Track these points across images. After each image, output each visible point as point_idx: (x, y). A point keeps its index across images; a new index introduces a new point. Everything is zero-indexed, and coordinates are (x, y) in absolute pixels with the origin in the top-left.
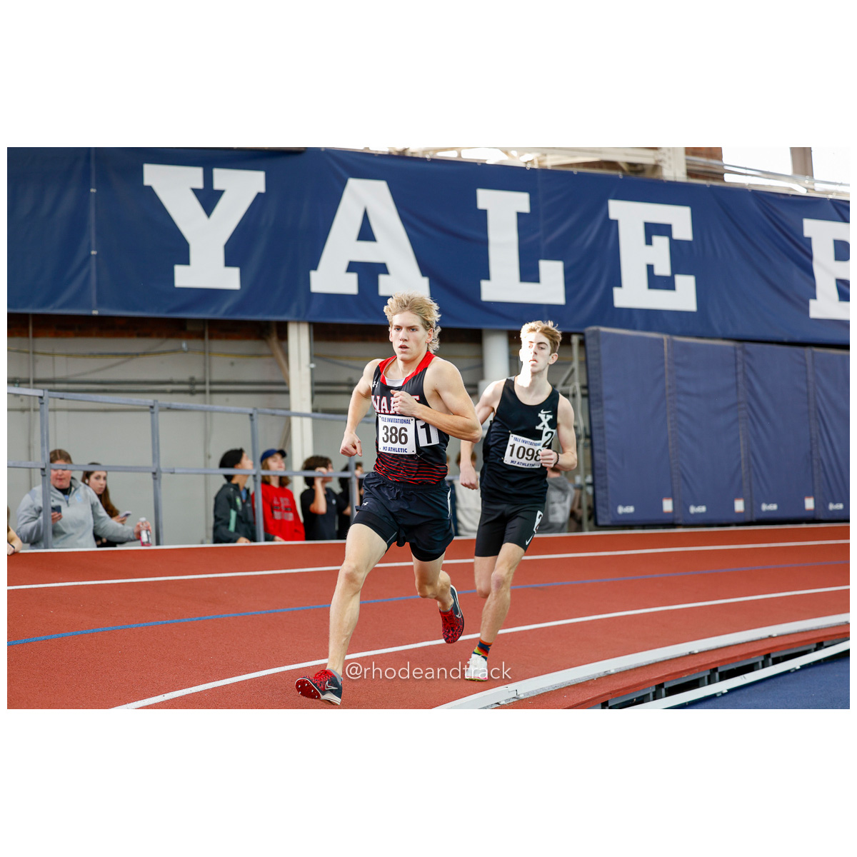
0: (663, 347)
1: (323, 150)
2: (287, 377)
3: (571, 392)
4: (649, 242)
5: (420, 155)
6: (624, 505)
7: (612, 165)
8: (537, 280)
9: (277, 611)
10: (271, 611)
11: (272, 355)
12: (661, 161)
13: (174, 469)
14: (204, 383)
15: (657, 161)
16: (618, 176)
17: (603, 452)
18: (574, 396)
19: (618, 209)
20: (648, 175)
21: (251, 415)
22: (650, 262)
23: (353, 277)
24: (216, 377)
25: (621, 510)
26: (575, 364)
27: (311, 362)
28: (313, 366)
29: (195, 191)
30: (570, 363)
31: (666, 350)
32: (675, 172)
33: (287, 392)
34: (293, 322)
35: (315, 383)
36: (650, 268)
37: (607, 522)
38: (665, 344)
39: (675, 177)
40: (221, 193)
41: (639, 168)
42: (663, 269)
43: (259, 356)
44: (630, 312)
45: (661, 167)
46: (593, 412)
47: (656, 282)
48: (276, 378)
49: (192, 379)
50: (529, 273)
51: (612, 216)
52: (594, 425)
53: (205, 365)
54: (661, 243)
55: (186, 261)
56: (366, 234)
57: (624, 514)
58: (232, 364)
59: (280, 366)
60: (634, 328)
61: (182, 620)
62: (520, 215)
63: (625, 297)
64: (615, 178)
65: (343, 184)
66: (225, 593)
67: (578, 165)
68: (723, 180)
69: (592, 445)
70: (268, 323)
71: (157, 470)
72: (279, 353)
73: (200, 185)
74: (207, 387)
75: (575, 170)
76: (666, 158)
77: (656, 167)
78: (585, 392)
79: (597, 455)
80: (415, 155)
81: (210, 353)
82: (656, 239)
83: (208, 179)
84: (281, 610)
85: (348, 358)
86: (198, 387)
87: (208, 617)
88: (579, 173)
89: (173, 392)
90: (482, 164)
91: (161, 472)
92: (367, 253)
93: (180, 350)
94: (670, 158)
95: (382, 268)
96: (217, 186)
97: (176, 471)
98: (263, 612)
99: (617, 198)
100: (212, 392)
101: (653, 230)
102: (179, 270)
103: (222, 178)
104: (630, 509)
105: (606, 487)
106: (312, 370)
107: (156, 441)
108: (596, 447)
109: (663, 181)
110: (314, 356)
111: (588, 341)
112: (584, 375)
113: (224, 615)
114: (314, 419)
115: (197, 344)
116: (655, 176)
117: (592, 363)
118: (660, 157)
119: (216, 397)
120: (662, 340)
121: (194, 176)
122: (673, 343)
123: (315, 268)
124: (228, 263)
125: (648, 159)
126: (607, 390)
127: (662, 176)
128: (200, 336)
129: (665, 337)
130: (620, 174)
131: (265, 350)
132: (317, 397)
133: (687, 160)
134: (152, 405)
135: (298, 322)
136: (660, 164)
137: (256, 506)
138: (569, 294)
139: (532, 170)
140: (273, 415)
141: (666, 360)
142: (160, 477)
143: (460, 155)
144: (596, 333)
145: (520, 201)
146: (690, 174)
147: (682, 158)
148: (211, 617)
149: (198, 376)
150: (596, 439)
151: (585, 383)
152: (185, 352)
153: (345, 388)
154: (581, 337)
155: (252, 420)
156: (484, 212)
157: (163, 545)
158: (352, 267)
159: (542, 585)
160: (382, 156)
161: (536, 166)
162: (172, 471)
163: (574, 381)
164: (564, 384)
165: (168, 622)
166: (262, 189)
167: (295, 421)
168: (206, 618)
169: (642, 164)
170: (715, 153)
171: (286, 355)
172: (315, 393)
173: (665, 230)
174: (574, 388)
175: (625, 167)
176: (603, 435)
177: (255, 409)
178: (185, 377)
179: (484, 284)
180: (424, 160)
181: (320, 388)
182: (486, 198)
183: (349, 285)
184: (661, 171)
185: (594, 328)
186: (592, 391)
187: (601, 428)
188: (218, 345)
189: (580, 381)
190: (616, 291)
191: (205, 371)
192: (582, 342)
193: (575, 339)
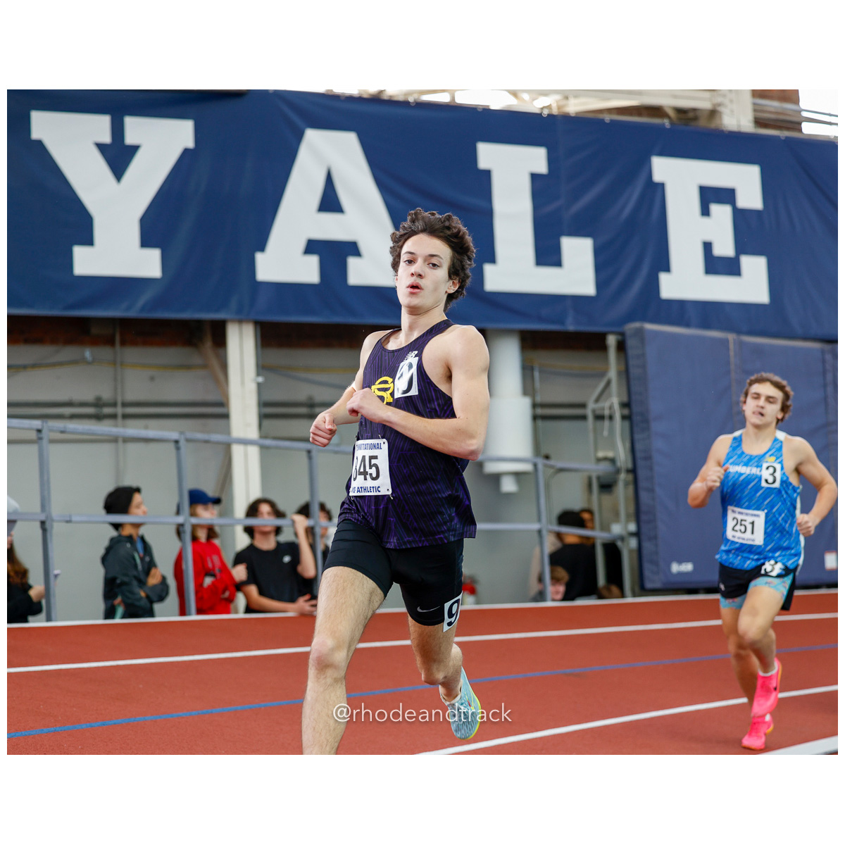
0: (728, 349)
1: (270, 92)
2: (226, 395)
3: (607, 412)
4: (705, 212)
5: (401, 98)
6: (680, 562)
7: (656, 111)
8: (558, 263)
9: (214, 711)
10: (205, 711)
11: (205, 366)
12: (720, 105)
13: (70, 516)
14: (114, 405)
15: (714, 105)
16: (664, 124)
17: (651, 490)
18: (611, 418)
19: (663, 168)
20: (703, 123)
21: (177, 442)
22: (708, 239)
23: (314, 260)
24: (130, 397)
25: (675, 568)
26: (613, 373)
27: (258, 374)
28: (260, 379)
29: (101, 147)
30: (602, 374)
31: (732, 353)
32: (738, 119)
33: (226, 416)
34: (233, 321)
35: (263, 404)
36: (708, 247)
37: (658, 585)
38: (731, 346)
39: (739, 126)
40: (135, 149)
41: (691, 115)
42: (725, 247)
43: (188, 367)
44: (682, 305)
45: (720, 113)
46: (637, 437)
47: (715, 265)
48: (211, 397)
49: (99, 399)
50: (548, 254)
51: (657, 177)
52: (639, 455)
53: (115, 379)
54: (722, 213)
55: (89, 241)
56: (330, 202)
57: (680, 574)
58: (152, 379)
59: (217, 381)
60: (687, 325)
61: (78, 727)
62: (535, 177)
63: (672, 287)
64: (660, 128)
65: (299, 137)
66: (141, 686)
67: (610, 111)
68: (800, 130)
69: (636, 482)
70: (199, 323)
71: (47, 517)
72: (214, 363)
73: (106, 138)
74: (119, 410)
75: (607, 118)
76: (726, 101)
77: (713, 113)
78: (626, 412)
79: (644, 496)
80: (396, 99)
81: (122, 364)
82: (714, 208)
83: (118, 130)
84: (219, 710)
85: (307, 369)
86: (107, 410)
87: (115, 721)
88: (612, 121)
89: (73, 417)
90: (484, 109)
91: (53, 520)
92: (331, 228)
93: (83, 361)
94: (731, 101)
95: (352, 249)
96: (130, 139)
97: (74, 519)
98: (194, 713)
99: (662, 153)
100: (125, 416)
101: (710, 196)
102: (79, 252)
103: (137, 129)
104: (688, 567)
105: (655, 538)
106: (259, 385)
107: (46, 478)
108: (642, 484)
109: (722, 131)
110: (262, 368)
111: (630, 343)
112: (624, 389)
113: (138, 719)
114: (263, 448)
115: (105, 352)
116: (713, 125)
117: (634, 371)
118: (719, 100)
119: (130, 422)
120: (727, 341)
121: (99, 127)
122: (741, 344)
123: (262, 248)
124: (146, 242)
125: (705, 105)
126: (655, 406)
127: (721, 124)
128: (110, 342)
129: (731, 337)
130: (666, 122)
131: (196, 359)
132: (266, 422)
133: (754, 104)
134: (40, 427)
135: (240, 321)
136: (720, 109)
137: (184, 567)
138: (600, 284)
139: (550, 116)
140: (207, 442)
141: (732, 367)
142: (52, 527)
143: (453, 98)
144: (640, 333)
145: (536, 159)
146: (759, 122)
147: (748, 102)
148: (119, 721)
149: (106, 395)
150: (642, 473)
151: (625, 399)
152: (89, 363)
153: (303, 410)
154: (620, 337)
155: (178, 449)
156: (487, 174)
157: (56, 620)
158: (313, 247)
159: (577, 670)
160: (350, 99)
161: (555, 111)
162: (68, 519)
163: (610, 396)
164: (597, 400)
165: (58, 729)
166: (190, 144)
167: (237, 450)
168: (112, 722)
169: (694, 110)
170: (790, 96)
171: (224, 366)
172: (263, 417)
173: (726, 196)
174: (611, 408)
175: (671, 113)
176: (651, 469)
177: (182, 433)
178: (89, 396)
179: (488, 268)
180: (406, 104)
181: (270, 411)
182: (489, 155)
183: (308, 271)
184: (721, 118)
185: (636, 325)
186: (636, 408)
187: (648, 458)
188: (132, 354)
189: (619, 395)
190: (664, 278)
191: (116, 389)
192: (621, 346)
193: (612, 340)
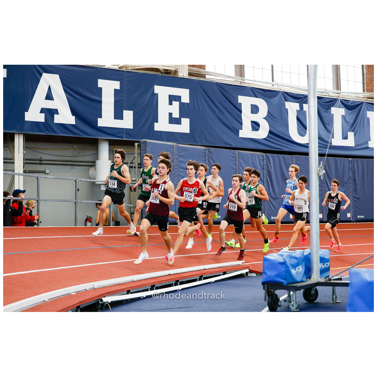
0: (174, 148)
2: (14, 156)
4: (171, 103)
7: (157, 70)
8: (122, 119)
11: (8, 147)
12: (178, 69)
15: (176, 69)
18: (135, 168)
19: (158, 89)
20: (172, 75)
22: (171, 112)
23: (43, 115)
26: (136, 155)
27: (24, 150)
28: (24, 152)
30: (134, 154)
32: (183, 74)
33: (14, 163)
34: (17, 133)
35: (25, 159)
36: (170, 114)
39: (183, 76)
41: (169, 71)
42: (176, 115)
44: (161, 132)
45: (178, 72)
47: (173, 120)
48: (9, 157)
50: (118, 115)
51: (156, 92)
54: (176, 104)
56: (49, 97)
59: (11, 152)
60: (162, 140)
62: (115, 90)
63: (158, 127)
65: (41, 75)
68: (205, 77)
70: (6, 133)
72: (10, 146)
75: (141, 72)
76: (180, 68)
77: (175, 72)
78: (139, 166)
82: (174, 103)
85: (40, 149)
90: (101, 68)
92: (49, 105)
94: (182, 68)
95: (56, 112)
99: (158, 85)
101: (172, 99)
106: (24, 154)
109: (178, 77)
110: (25, 148)
111: (142, 145)
112: (140, 159)
116: (176, 76)
118: (178, 67)
120: (174, 145)
122: (178, 146)
123: (27, 111)
125: (173, 69)
127: (178, 75)
130: (160, 74)
133: (189, 68)
135: (19, 134)
138: (134, 126)
141: (175, 154)
144: (145, 142)
145: (116, 85)
146: (190, 74)
147: (187, 67)
151: (140, 163)
153: (38, 162)
154: (139, 143)
156: (101, 89)
158: (43, 111)
161: (124, 69)
163: (135, 162)
164: (131, 163)
166: (5, 76)
170: (202, 67)
171: (13, 147)
172: (25, 164)
173: (178, 98)
174: (135, 165)
175: (163, 71)
179: (99, 119)
181: (27, 162)
182: (101, 83)
183: (41, 118)
185: (144, 140)
189: (137, 162)
190: (156, 124)
192: (139, 146)
193: (136, 144)
